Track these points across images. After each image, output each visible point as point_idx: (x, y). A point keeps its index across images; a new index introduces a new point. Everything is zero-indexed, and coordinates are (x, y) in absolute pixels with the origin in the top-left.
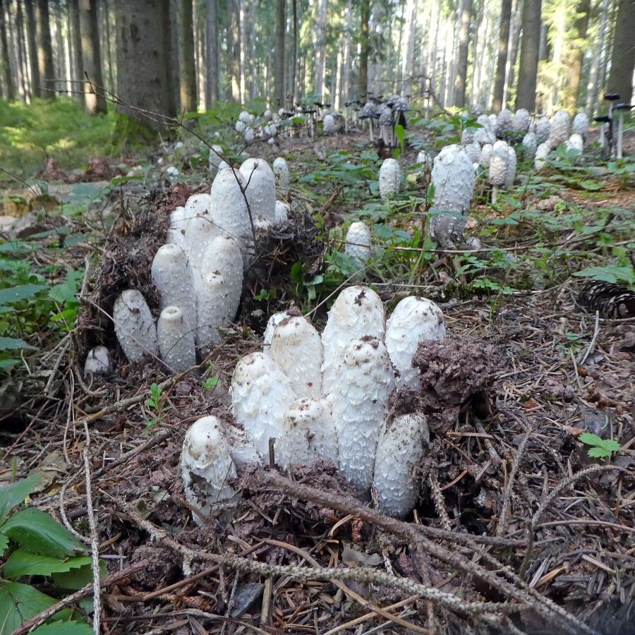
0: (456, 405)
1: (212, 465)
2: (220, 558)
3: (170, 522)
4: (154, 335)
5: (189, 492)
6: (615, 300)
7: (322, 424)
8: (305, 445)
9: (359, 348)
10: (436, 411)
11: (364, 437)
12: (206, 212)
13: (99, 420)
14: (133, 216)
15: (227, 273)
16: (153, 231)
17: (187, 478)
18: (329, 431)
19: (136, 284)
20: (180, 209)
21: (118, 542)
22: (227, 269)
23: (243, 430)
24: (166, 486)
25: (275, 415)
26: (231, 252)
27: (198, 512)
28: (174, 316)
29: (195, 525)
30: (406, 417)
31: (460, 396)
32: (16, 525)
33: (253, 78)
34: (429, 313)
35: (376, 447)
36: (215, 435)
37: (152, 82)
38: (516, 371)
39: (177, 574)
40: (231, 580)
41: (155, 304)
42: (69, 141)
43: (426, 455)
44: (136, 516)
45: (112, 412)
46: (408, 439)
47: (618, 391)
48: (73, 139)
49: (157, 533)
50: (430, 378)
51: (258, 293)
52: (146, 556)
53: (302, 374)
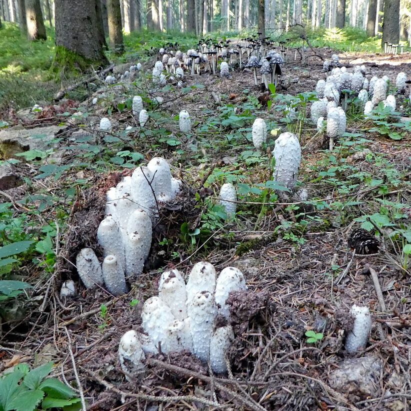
0: (246, 321)
1: (133, 354)
2: (137, 395)
3: (115, 380)
4: (100, 272)
5: (123, 366)
6: (363, 244)
7: (184, 332)
8: (176, 342)
9: (199, 298)
10: (238, 324)
11: (203, 338)
12: (129, 195)
13: (72, 324)
14: (84, 195)
15: (142, 232)
16: (96, 207)
17: (122, 360)
18: (188, 336)
19: (89, 245)
20: (113, 189)
21: (90, 391)
22: (142, 230)
23: (148, 335)
24: (113, 363)
25: (163, 327)
26: (144, 219)
27: (128, 375)
28: (112, 261)
29: (127, 381)
30: (222, 328)
31: (248, 317)
32: (46, 386)
33: (169, 4)
34: (235, 277)
35: (210, 342)
36: (134, 340)
37: (84, 19)
38: (301, 289)
39: (119, 403)
40: (144, 405)
41: (100, 254)
42: (16, 66)
43: (232, 345)
44: (99, 378)
45: (79, 320)
46: (223, 338)
47: (353, 299)
48: (19, 64)
49: (109, 386)
50: (234, 309)
51: (162, 240)
52: (104, 397)
53: (176, 306)
